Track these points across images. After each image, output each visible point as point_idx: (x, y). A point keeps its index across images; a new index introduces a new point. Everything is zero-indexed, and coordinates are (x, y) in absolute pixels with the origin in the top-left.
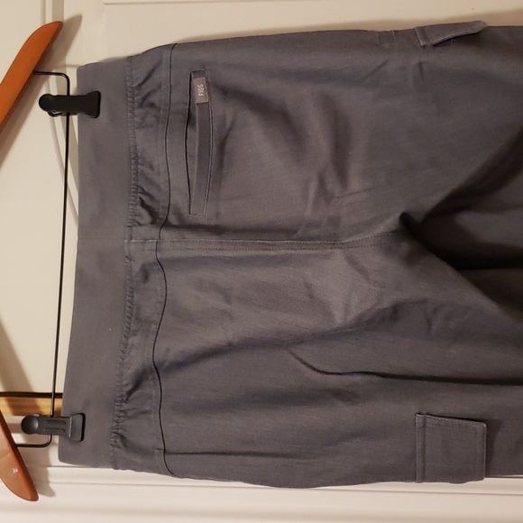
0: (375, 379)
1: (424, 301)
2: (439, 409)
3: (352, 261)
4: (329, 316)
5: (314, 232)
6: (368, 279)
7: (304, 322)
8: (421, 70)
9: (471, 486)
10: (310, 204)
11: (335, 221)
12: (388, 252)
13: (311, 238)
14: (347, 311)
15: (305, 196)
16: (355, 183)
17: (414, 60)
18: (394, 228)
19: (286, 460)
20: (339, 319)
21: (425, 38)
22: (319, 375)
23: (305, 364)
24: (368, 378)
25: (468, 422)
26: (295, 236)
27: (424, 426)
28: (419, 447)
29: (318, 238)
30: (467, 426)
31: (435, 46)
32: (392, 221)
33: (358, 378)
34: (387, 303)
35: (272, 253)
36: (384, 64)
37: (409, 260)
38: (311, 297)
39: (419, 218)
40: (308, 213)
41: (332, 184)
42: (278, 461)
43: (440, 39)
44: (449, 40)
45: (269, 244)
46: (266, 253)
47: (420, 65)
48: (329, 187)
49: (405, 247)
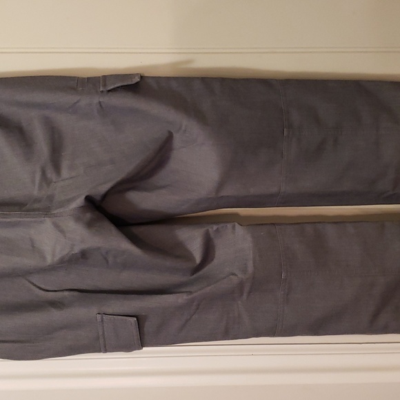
0: (76, 293)
1: (99, 248)
2: (110, 311)
3: (56, 226)
4: (43, 258)
5: (36, 206)
6: (65, 236)
7: (29, 262)
8: (101, 106)
9: (136, 353)
10: (37, 187)
11: (51, 198)
12: (78, 219)
13: (34, 210)
14: (53, 255)
15: (33, 182)
16: (65, 173)
17: (96, 100)
18: (82, 205)
19: (22, 344)
20: (49, 260)
21: (105, 85)
22: (43, 292)
23: (35, 285)
24: (72, 293)
25: (126, 318)
26: (24, 209)
27: (102, 321)
28: (101, 333)
29: (38, 210)
30: (126, 320)
31: (109, 91)
32: (80, 201)
33: (66, 293)
34: (77, 250)
35: (9, 220)
36: (78, 102)
37: (89, 225)
38: (33, 247)
39: (98, 198)
40: (36, 193)
41: (51, 174)
42: (16, 345)
43: (112, 87)
44: (119, 87)
45: (7, 214)
46: (4, 220)
47: (100, 102)
48: (49, 176)
49: (88, 215)
